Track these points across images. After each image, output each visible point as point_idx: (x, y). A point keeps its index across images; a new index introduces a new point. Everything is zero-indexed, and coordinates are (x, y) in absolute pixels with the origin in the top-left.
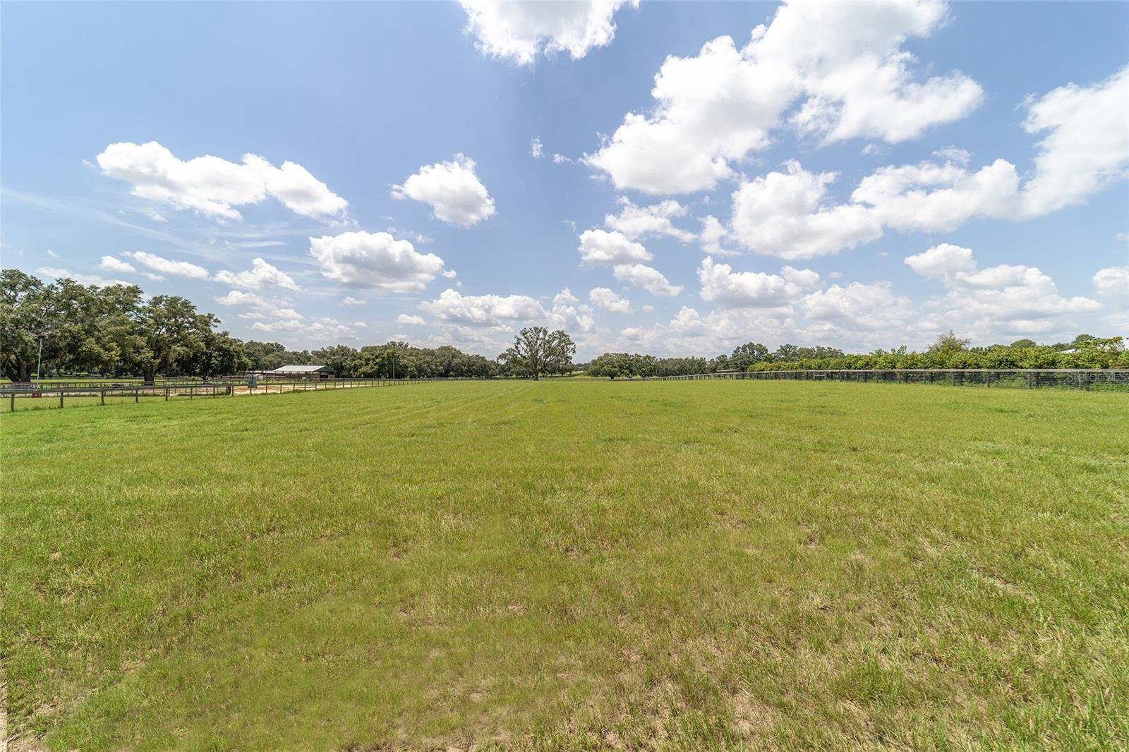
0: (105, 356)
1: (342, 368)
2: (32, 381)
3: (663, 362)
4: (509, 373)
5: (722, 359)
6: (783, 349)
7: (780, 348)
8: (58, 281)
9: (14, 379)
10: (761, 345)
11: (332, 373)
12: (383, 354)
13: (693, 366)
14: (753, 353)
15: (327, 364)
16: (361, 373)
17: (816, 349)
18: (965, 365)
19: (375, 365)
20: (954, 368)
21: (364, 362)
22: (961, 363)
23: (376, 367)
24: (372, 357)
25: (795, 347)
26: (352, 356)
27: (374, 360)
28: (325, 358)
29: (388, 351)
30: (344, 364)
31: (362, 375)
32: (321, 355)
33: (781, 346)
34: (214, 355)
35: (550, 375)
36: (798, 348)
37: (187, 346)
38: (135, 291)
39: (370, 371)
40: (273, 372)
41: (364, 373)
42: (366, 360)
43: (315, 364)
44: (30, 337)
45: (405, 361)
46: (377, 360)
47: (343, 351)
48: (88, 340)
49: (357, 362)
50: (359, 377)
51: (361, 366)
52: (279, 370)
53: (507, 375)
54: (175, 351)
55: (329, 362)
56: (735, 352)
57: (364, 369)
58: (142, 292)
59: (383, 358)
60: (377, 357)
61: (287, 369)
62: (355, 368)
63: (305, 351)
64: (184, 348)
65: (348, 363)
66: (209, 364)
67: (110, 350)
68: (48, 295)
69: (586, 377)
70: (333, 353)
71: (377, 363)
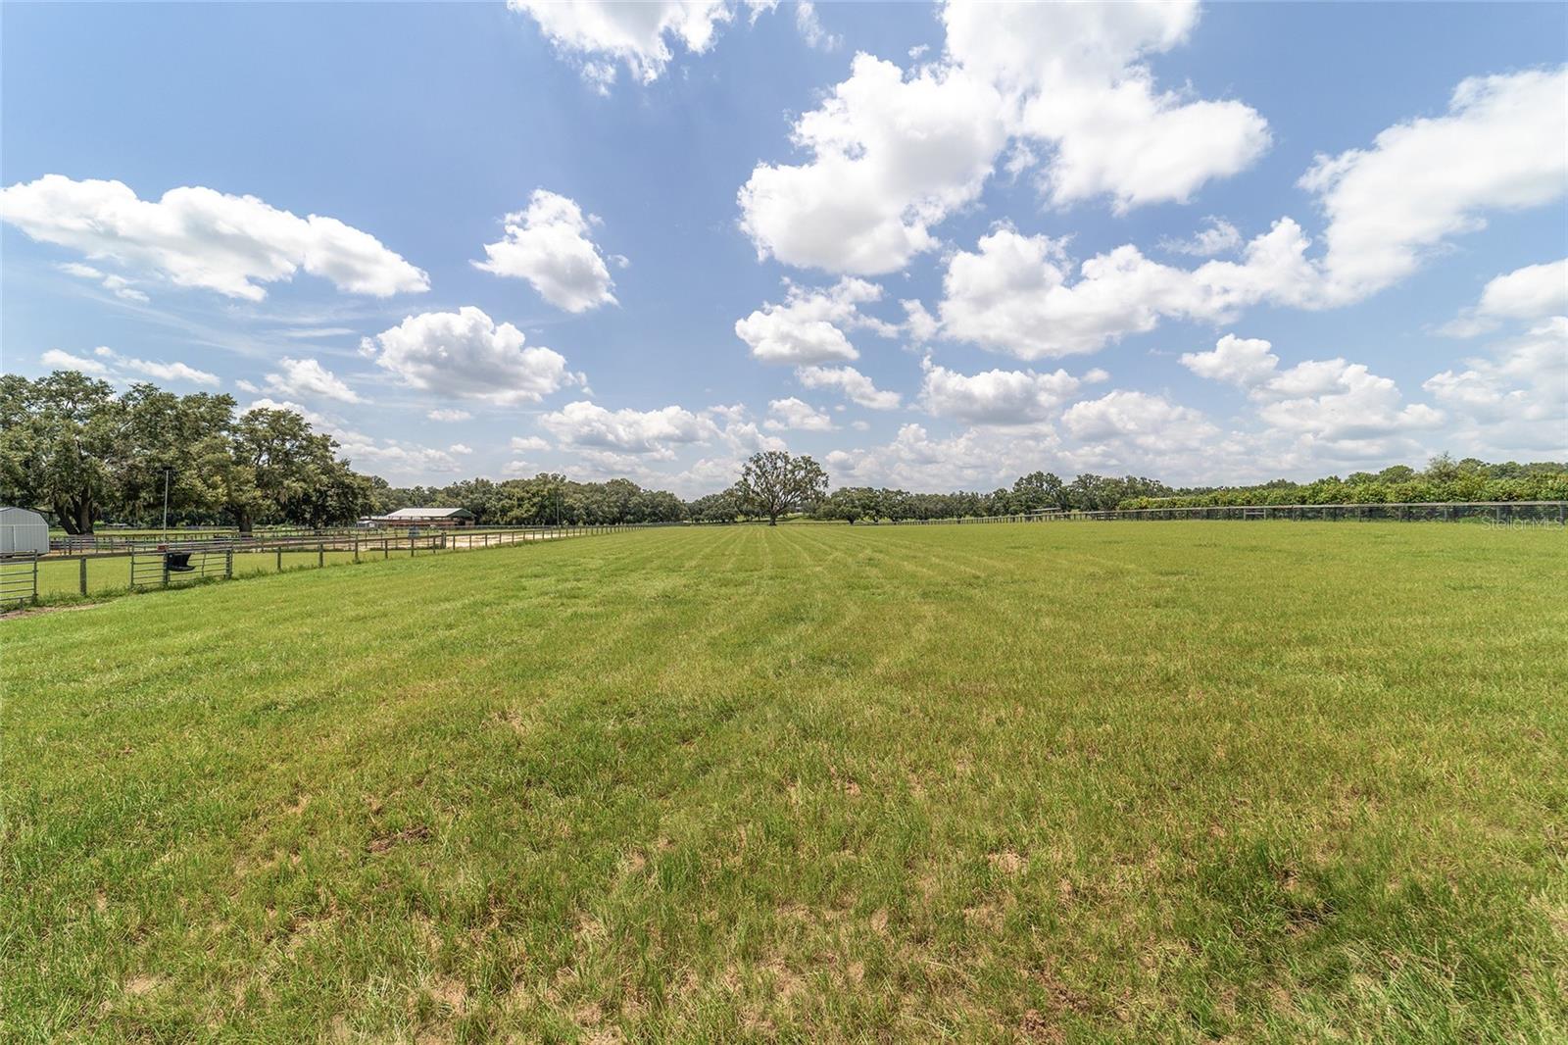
0: (209, 495)
1: (485, 511)
2: (96, 533)
3: (921, 498)
4: (701, 517)
5: (1000, 495)
6: (1081, 480)
7: (1077, 479)
8: (134, 387)
9: (70, 530)
10: (1052, 475)
11: (469, 519)
12: (542, 491)
13: (962, 504)
14: (1042, 485)
15: (462, 506)
16: (513, 518)
17: (1126, 480)
18: (1510, 497)
19: (532, 506)
20: (1490, 500)
21: (516, 503)
22: (1504, 494)
23: (534, 509)
24: (527, 495)
25: (1098, 478)
26: (497, 494)
27: (529, 499)
28: (460, 498)
29: (550, 486)
30: (488, 505)
31: (514, 522)
32: (453, 493)
33: (1079, 477)
34: (330, 493)
35: (757, 519)
36: (1101, 479)
37: (304, 481)
38: (226, 401)
39: (525, 515)
40: (386, 518)
41: (517, 518)
42: (518, 499)
43: (444, 505)
44: (107, 468)
45: (569, 501)
46: (535, 500)
47: (484, 486)
48: (187, 473)
49: (506, 502)
50: (510, 523)
51: (511, 508)
52: (396, 515)
53: (697, 520)
54: (289, 488)
55: (466, 502)
56: (1017, 484)
57: (516, 512)
58: (234, 403)
59: (543, 497)
60: (533, 495)
61: (405, 513)
62: (504, 511)
63: (418, 489)
64: (302, 484)
65: (493, 504)
66: (324, 507)
67: (214, 487)
68: (121, 411)
69: (807, 521)
70: (470, 490)
71: (534, 504)
